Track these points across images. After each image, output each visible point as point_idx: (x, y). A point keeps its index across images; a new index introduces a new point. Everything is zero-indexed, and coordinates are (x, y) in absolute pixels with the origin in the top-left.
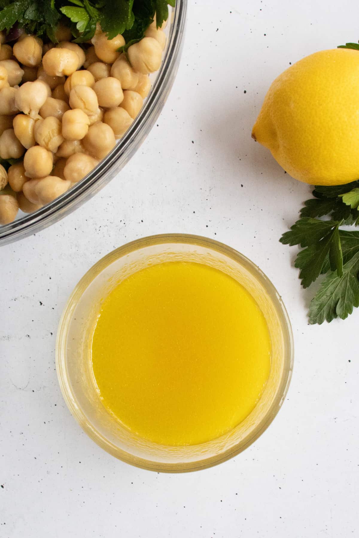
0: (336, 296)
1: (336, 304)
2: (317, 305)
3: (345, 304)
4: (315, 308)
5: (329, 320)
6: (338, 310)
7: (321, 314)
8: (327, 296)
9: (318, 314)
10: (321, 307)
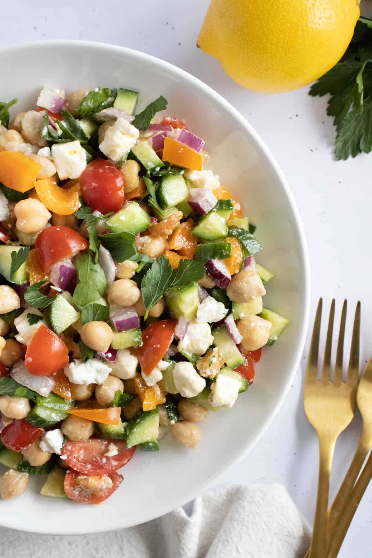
0: (359, 132)
1: (360, 139)
2: (341, 142)
3: (368, 139)
4: (340, 144)
5: (354, 156)
6: (362, 146)
7: (345, 150)
8: (351, 132)
9: (343, 150)
10: (345, 144)
